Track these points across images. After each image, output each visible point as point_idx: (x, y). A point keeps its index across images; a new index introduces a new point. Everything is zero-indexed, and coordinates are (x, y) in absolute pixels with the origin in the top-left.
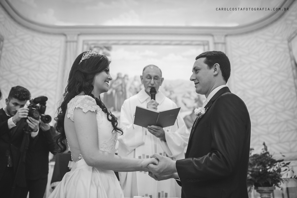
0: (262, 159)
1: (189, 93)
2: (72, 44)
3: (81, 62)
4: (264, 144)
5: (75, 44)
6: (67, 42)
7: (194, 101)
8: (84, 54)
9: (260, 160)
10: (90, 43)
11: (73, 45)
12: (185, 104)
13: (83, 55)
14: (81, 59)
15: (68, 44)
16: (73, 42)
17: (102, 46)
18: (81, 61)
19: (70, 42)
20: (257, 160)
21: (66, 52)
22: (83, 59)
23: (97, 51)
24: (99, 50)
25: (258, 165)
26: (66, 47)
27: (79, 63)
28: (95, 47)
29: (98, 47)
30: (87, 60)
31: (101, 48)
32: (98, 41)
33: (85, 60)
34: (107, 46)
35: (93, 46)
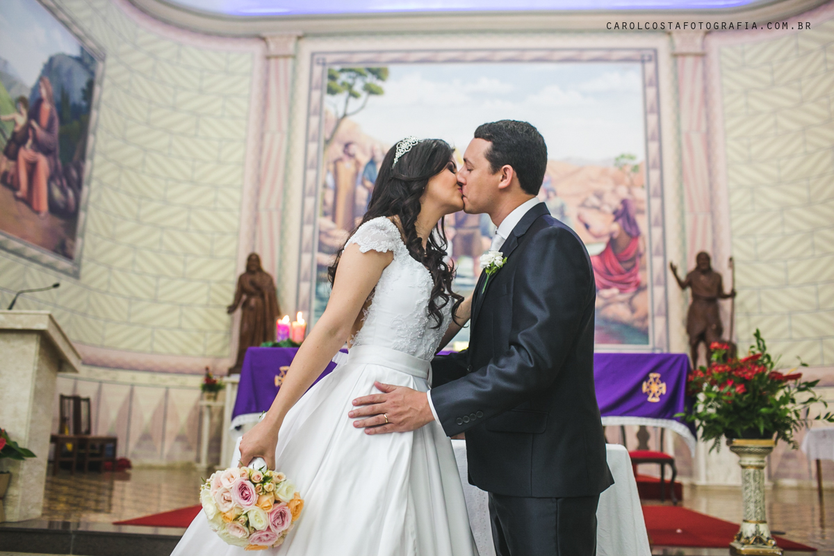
0: (745, 371)
1: (599, 196)
2: (281, 61)
3: (395, 162)
4: (757, 335)
5: (290, 61)
6: (268, 58)
7: (612, 217)
8: (399, 146)
9: (740, 373)
10: (330, 58)
11: (284, 66)
12: (587, 226)
13: (398, 148)
14: (395, 157)
15: (273, 61)
16: (285, 57)
17: (361, 67)
18: (396, 160)
19: (277, 57)
20: (734, 373)
21: (266, 84)
22: (398, 155)
23: (350, 81)
24: (354, 78)
25: (733, 386)
26: (267, 70)
27: (394, 165)
28: (342, 71)
29: (350, 70)
30: (407, 154)
31: (360, 74)
32: (352, 53)
33: (402, 156)
34: (374, 66)
35: (337, 68)
